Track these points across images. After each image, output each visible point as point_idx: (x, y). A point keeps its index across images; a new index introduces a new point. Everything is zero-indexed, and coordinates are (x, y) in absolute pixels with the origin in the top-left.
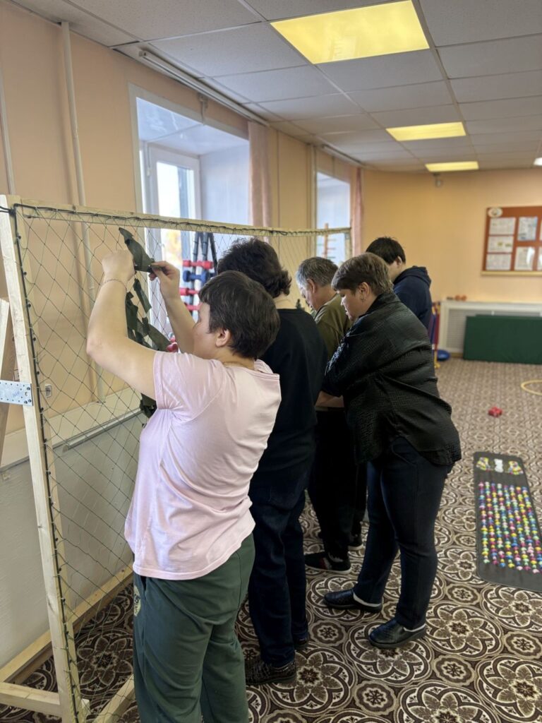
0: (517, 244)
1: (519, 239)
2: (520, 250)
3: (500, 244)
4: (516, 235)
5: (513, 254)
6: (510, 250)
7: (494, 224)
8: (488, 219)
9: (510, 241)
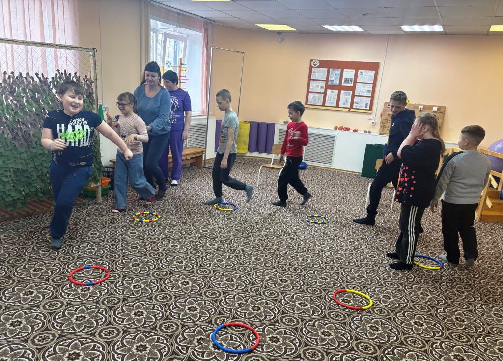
0: (328, 87)
1: (329, 83)
2: (329, 91)
3: (317, 86)
4: (327, 80)
5: (325, 94)
6: (323, 91)
7: (314, 72)
8: (311, 68)
9: (323, 84)
